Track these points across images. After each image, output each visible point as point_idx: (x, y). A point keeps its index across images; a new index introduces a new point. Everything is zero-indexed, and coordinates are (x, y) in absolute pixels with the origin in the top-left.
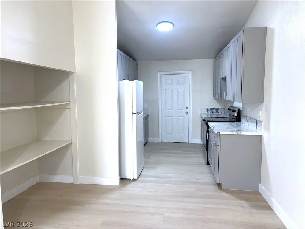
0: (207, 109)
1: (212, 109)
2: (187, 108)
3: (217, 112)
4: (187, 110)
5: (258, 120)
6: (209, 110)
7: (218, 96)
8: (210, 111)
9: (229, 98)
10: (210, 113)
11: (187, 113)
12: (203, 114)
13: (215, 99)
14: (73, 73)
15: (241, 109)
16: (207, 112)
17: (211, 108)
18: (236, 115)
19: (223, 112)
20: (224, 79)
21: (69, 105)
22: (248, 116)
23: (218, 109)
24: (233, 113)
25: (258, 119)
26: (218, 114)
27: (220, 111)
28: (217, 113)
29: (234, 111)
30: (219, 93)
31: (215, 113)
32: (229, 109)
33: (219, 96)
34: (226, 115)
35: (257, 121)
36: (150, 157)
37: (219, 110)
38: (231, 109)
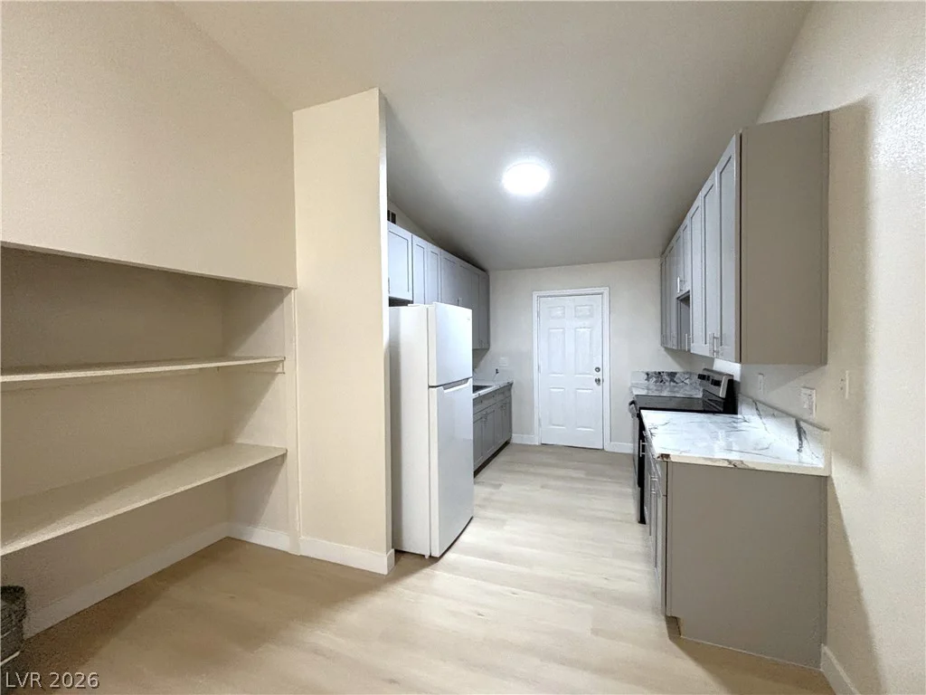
0: (648, 374)
1: (659, 373)
2: (598, 369)
3: (672, 380)
4: (599, 375)
5: (805, 421)
6: (652, 376)
7: (673, 344)
8: (655, 379)
9: (699, 347)
10: (656, 382)
11: (598, 381)
12: (636, 386)
13: (666, 349)
14: (289, 289)
15: (737, 378)
16: (648, 379)
17: (657, 371)
18: (722, 392)
19: (687, 381)
20: (685, 299)
21: (281, 365)
22: (762, 399)
23: (675, 373)
24: (713, 389)
25: (806, 417)
26: (675, 387)
27: (679, 378)
28: (672, 383)
29: (717, 383)
30: (676, 336)
31: (667, 384)
32: (702, 377)
33: (675, 343)
34: (695, 388)
35: (802, 424)
36: (500, 485)
37: (678, 375)
38: (709, 377)
